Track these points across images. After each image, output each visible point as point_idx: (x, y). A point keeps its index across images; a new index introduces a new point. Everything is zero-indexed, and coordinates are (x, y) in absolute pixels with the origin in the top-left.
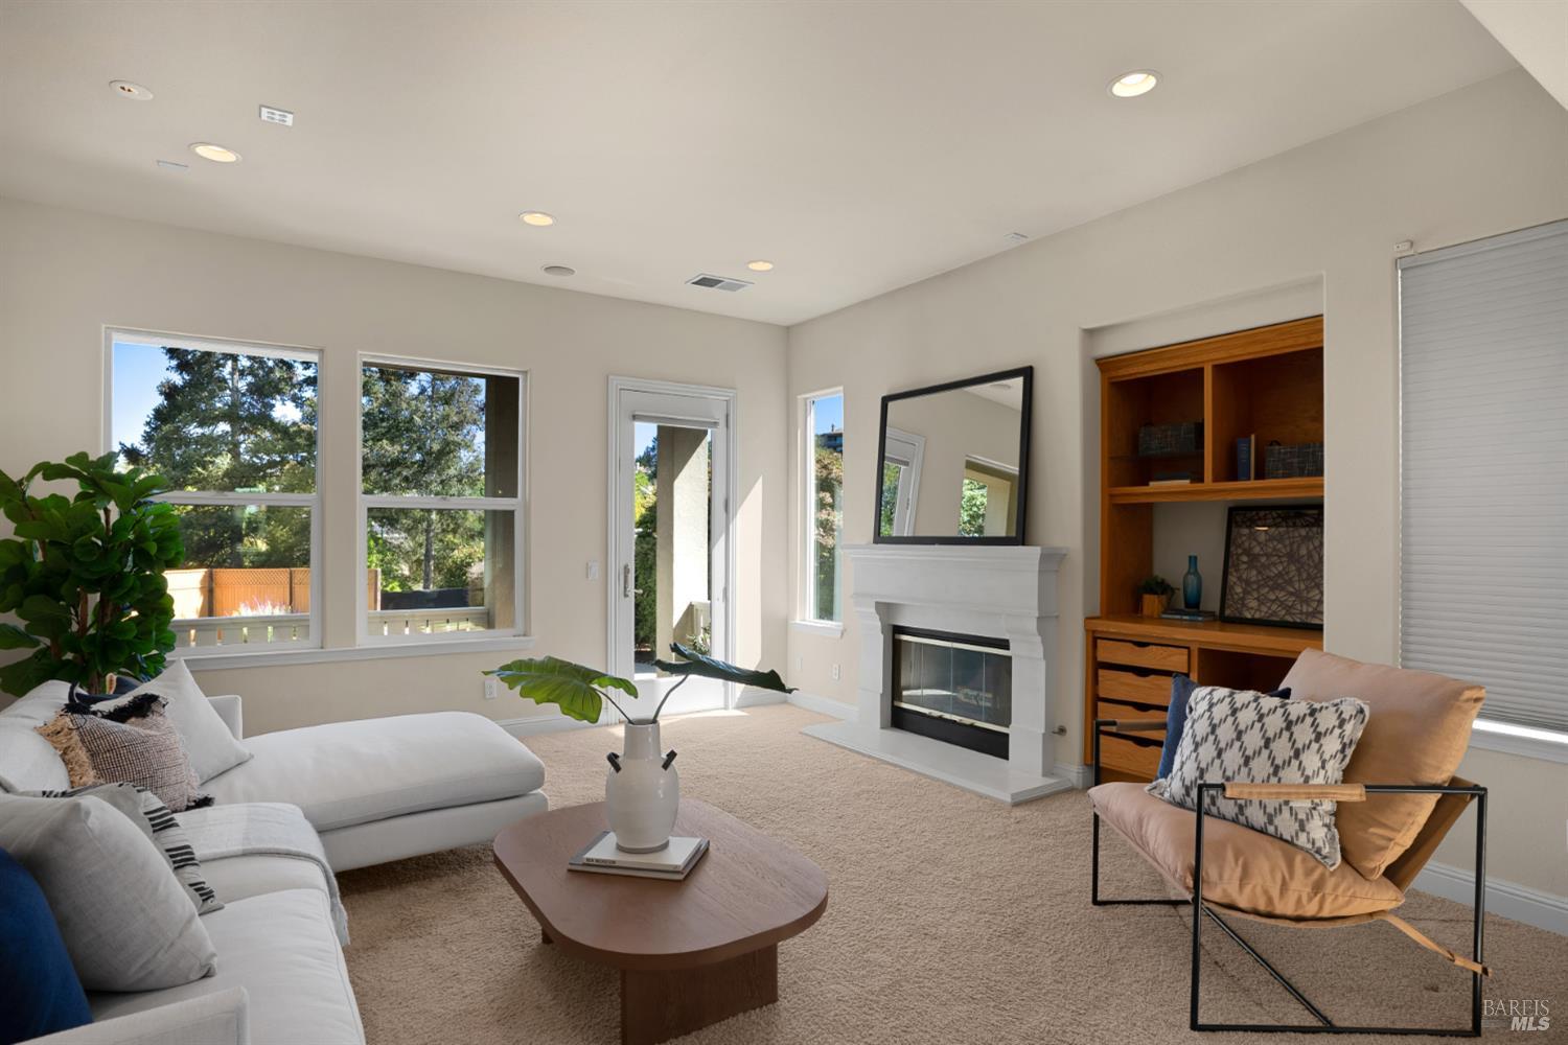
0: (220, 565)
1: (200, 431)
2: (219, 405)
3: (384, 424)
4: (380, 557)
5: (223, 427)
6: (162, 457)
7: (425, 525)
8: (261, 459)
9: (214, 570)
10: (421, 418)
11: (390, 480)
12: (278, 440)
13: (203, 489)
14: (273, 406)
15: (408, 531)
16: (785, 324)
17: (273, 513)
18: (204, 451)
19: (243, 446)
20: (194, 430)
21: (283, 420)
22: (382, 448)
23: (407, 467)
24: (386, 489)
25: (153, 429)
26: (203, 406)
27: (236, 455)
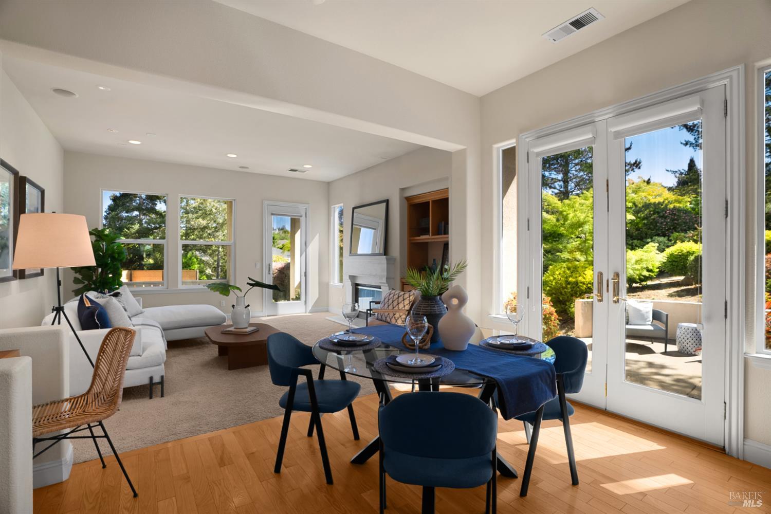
0: (135, 269)
1: (127, 215)
2: (134, 204)
3: (201, 212)
4: (199, 265)
5: (136, 213)
6: (111, 225)
7: (217, 252)
8: (151, 226)
9: (133, 271)
10: (216, 209)
11: (203, 234)
12: (158, 218)
13: (128, 238)
14: (156, 204)
15: (210, 255)
16: (327, 181)
17: (156, 248)
18: (128, 223)
19: (144, 221)
20: (124, 214)
21: (160, 210)
22: (199, 222)
23: (210, 229)
24: (201, 238)
25: (108, 214)
26: (128, 204)
27: (141, 224)
